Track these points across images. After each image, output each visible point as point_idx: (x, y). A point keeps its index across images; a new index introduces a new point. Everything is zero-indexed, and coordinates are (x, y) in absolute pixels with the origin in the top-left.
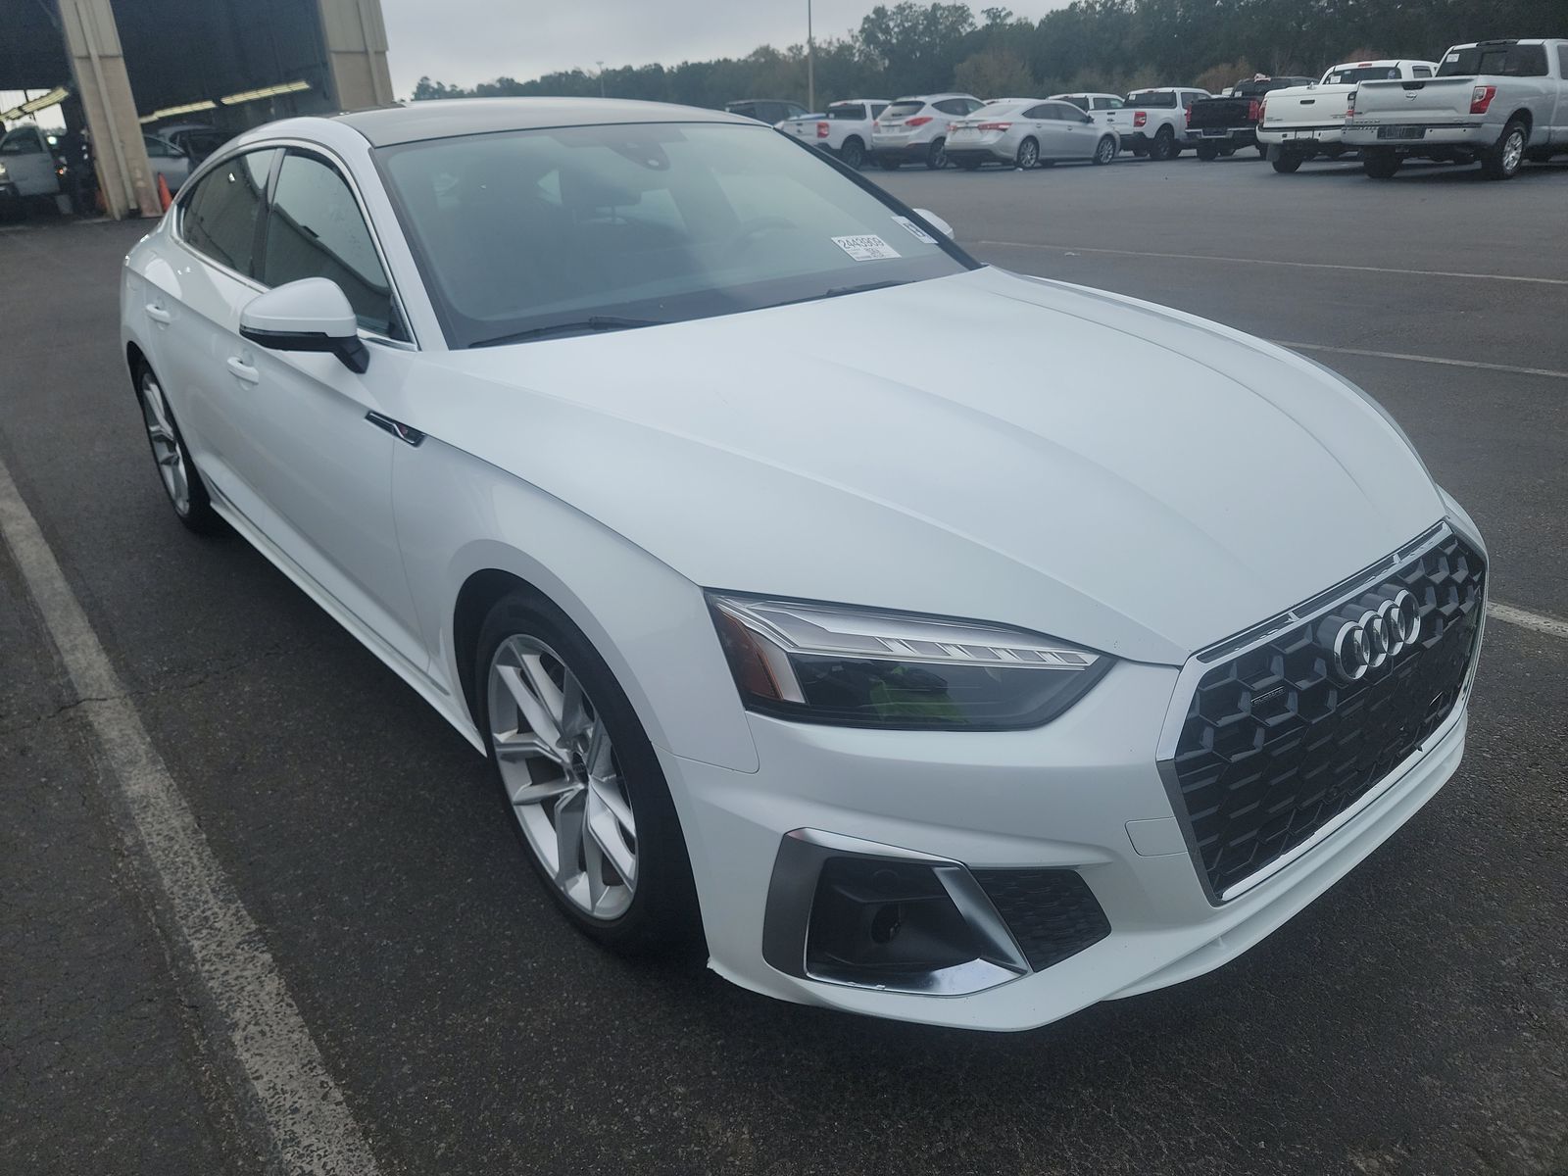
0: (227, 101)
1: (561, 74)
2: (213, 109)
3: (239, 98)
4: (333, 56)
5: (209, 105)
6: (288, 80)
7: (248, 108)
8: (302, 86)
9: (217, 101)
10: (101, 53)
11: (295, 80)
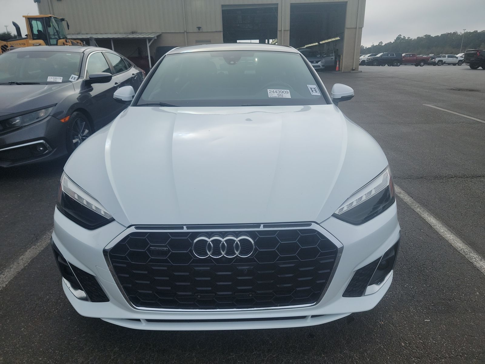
0: (321, 43)
1: (449, 34)
2: (318, 45)
3: (324, 42)
4: (346, 29)
5: (317, 44)
6: (335, 37)
7: (325, 45)
8: (338, 38)
9: (319, 43)
10: (284, 30)
11: (336, 37)
